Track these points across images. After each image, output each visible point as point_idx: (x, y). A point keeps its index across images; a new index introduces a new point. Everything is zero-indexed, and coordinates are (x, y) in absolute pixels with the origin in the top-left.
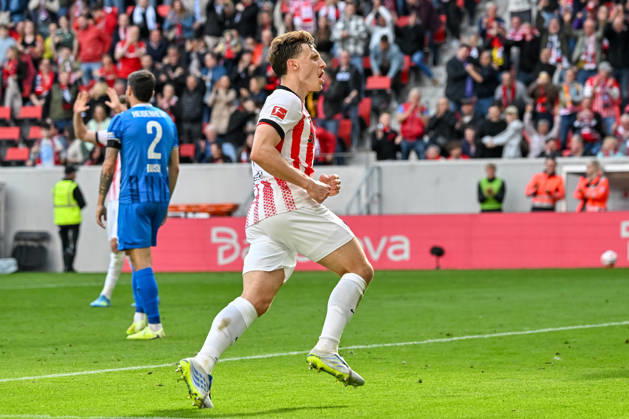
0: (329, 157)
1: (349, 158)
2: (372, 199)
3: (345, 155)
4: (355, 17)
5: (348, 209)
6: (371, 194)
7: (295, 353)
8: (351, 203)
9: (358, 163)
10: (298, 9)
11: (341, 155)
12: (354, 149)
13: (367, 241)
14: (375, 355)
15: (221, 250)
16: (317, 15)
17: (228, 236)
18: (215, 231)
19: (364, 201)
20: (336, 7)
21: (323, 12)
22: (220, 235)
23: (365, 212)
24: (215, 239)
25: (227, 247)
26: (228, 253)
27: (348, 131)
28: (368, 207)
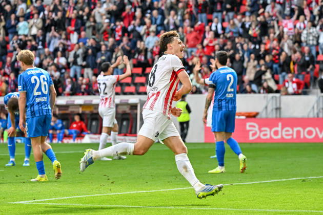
0: (300, 91)
1: (309, 92)
2: (320, 111)
3: (307, 90)
4: (312, 28)
5: (308, 115)
6: (319, 108)
7: (284, 180)
8: (310, 112)
9: (313, 94)
10: (286, 24)
11: (305, 90)
12: (311, 88)
13: (317, 129)
14: (320, 181)
15: (251, 133)
16: (295, 27)
17: (253, 126)
18: (248, 124)
19: (316, 111)
20: (304, 23)
21: (298, 26)
22: (250, 126)
23: (316, 116)
24: (248, 128)
25: (253, 132)
26: (254, 135)
27: (308, 80)
28: (318, 114)
